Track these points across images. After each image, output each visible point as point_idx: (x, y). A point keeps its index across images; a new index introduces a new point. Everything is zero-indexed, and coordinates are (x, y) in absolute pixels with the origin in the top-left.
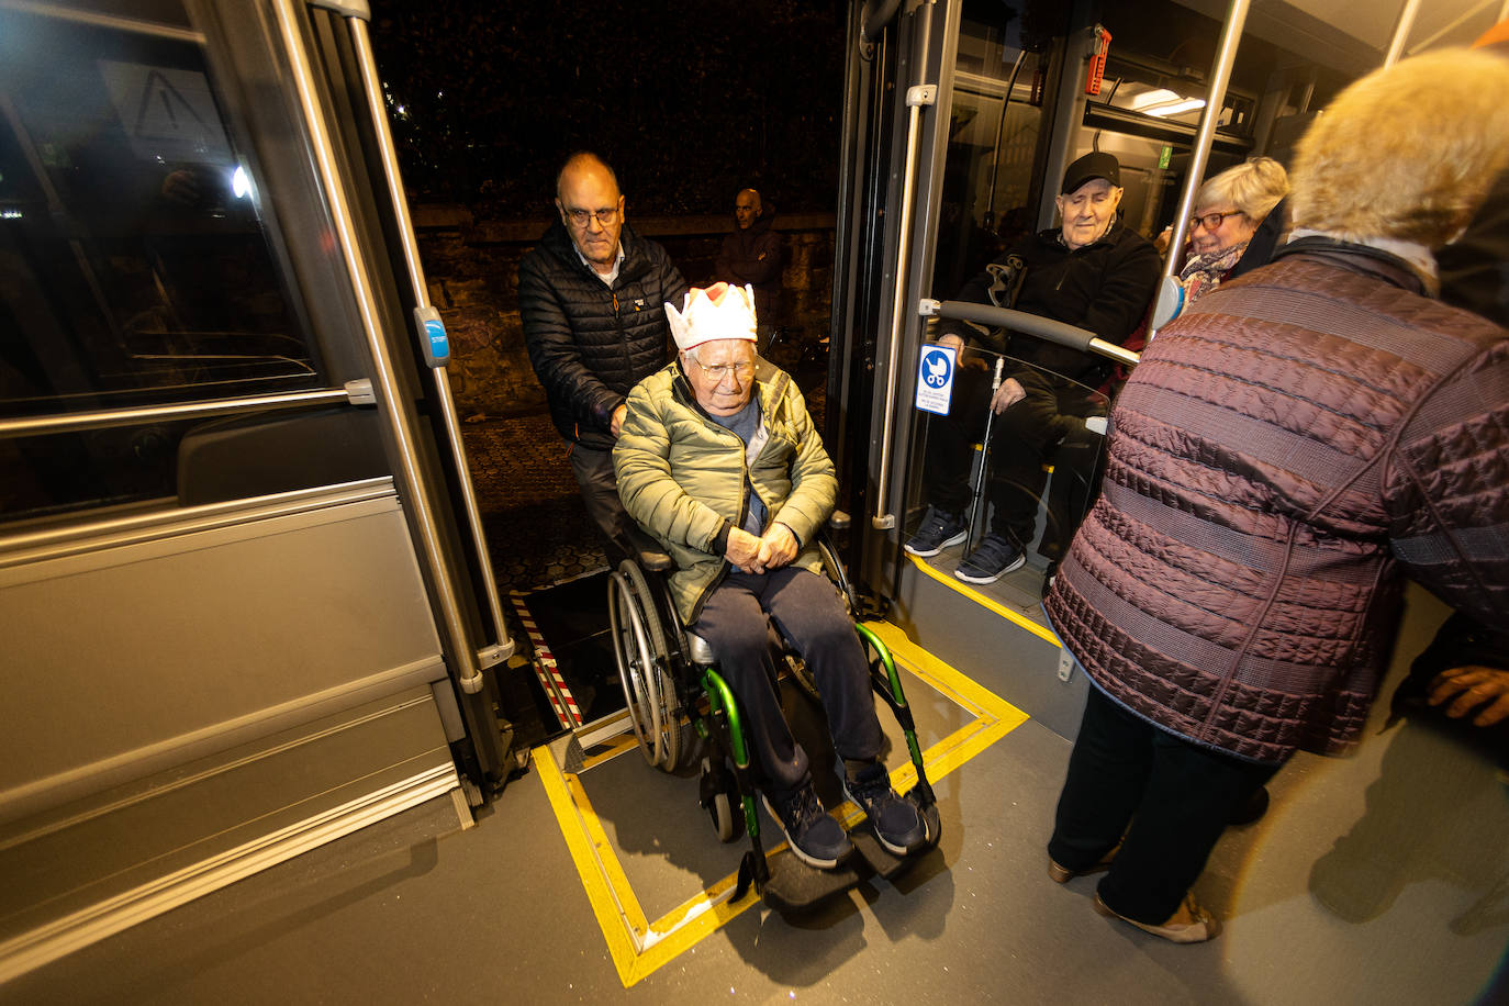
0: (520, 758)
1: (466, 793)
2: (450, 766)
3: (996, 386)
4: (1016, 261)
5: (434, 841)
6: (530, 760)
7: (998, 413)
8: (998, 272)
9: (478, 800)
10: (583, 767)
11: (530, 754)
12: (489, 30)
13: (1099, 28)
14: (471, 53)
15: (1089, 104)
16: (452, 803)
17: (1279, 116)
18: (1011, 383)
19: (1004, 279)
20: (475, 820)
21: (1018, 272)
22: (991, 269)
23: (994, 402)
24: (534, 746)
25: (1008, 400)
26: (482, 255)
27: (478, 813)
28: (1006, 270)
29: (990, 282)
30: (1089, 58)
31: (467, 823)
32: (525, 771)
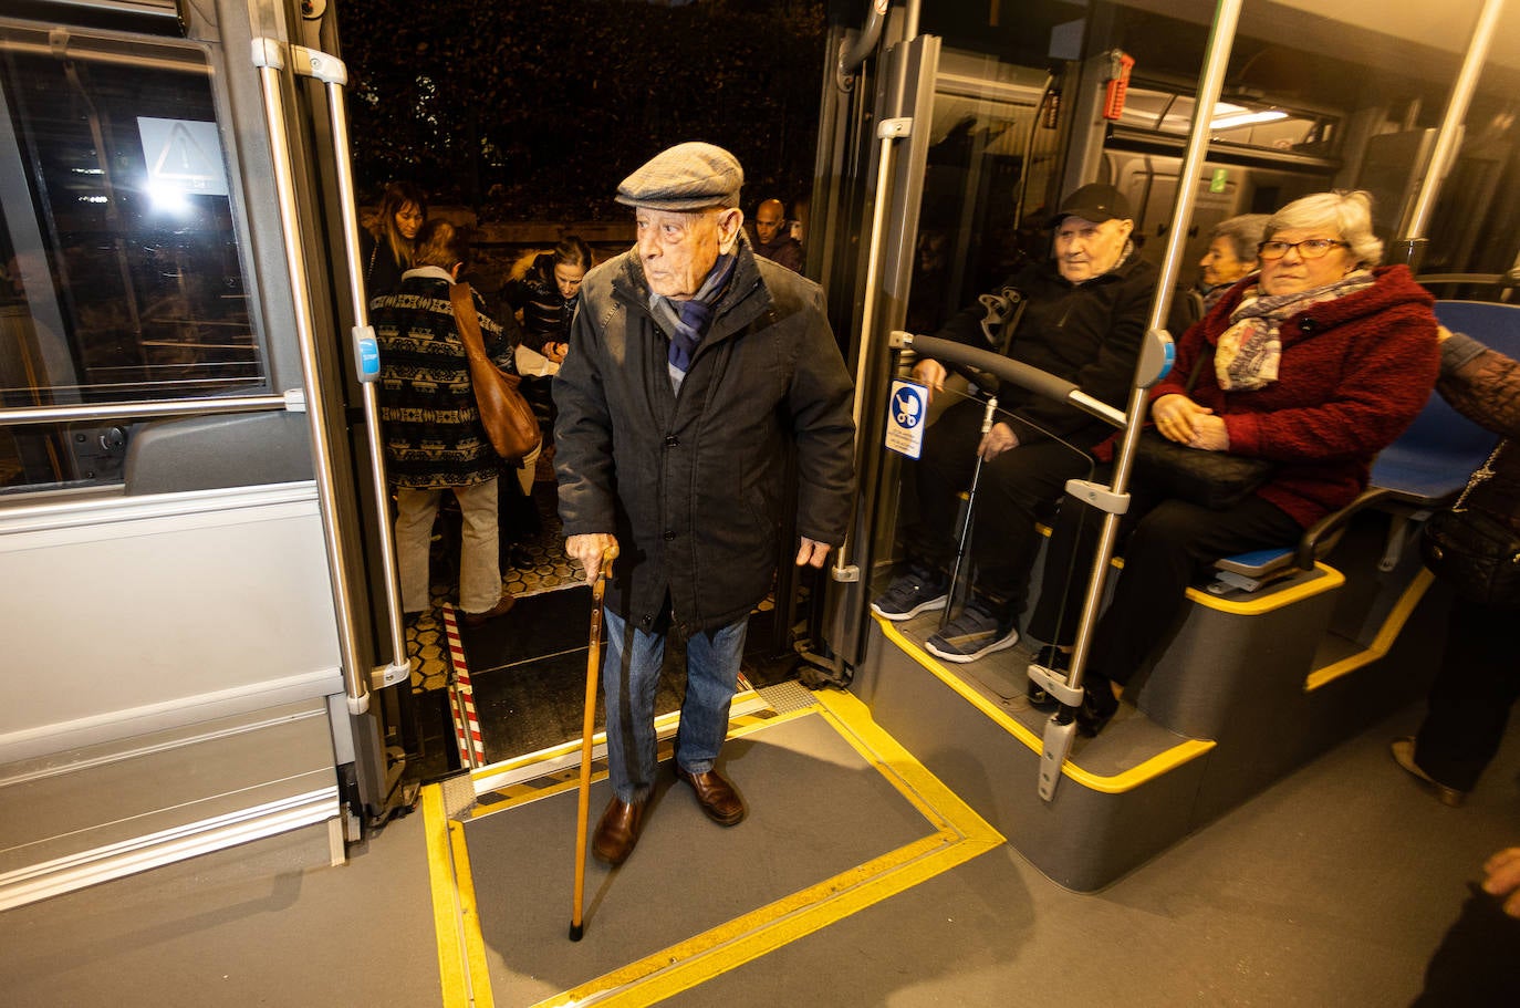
0: (407, 793)
1: (345, 824)
2: (334, 790)
3: (986, 429)
4: (1013, 294)
5: (301, 873)
6: (418, 798)
7: (987, 460)
8: (993, 304)
9: (355, 834)
10: (471, 817)
11: (419, 791)
12: (515, 49)
13: (1118, 54)
14: (495, 70)
15: (1110, 128)
16: (327, 834)
17: (1376, 133)
18: (1002, 428)
19: (1000, 311)
20: (347, 856)
21: (1015, 306)
22: (985, 300)
23: (982, 448)
24: (425, 783)
25: (998, 447)
26: (481, 255)
27: (352, 850)
28: (1002, 301)
29: (984, 313)
30: (1107, 82)
31: (338, 858)
32: (409, 810)
